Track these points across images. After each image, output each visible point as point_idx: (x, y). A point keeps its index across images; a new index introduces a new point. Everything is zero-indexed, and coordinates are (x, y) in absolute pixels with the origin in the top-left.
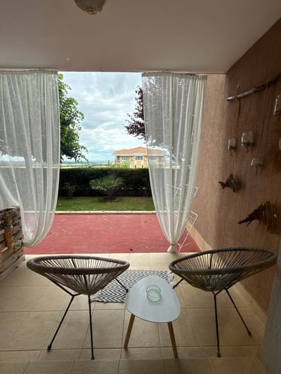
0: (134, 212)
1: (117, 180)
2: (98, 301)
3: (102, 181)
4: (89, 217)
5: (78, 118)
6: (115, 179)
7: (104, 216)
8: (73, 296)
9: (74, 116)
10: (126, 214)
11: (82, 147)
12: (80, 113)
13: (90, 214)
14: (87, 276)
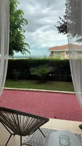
0: (61, 92)
1: (49, 68)
2: (28, 145)
3: (38, 69)
4: (27, 93)
5: (23, 24)
6: (48, 68)
7: (38, 93)
8: (12, 134)
9: (21, 22)
10: (54, 93)
11: (26, 44)
12: (25, 20)
13: (28, 91)
14: (19, 116)
